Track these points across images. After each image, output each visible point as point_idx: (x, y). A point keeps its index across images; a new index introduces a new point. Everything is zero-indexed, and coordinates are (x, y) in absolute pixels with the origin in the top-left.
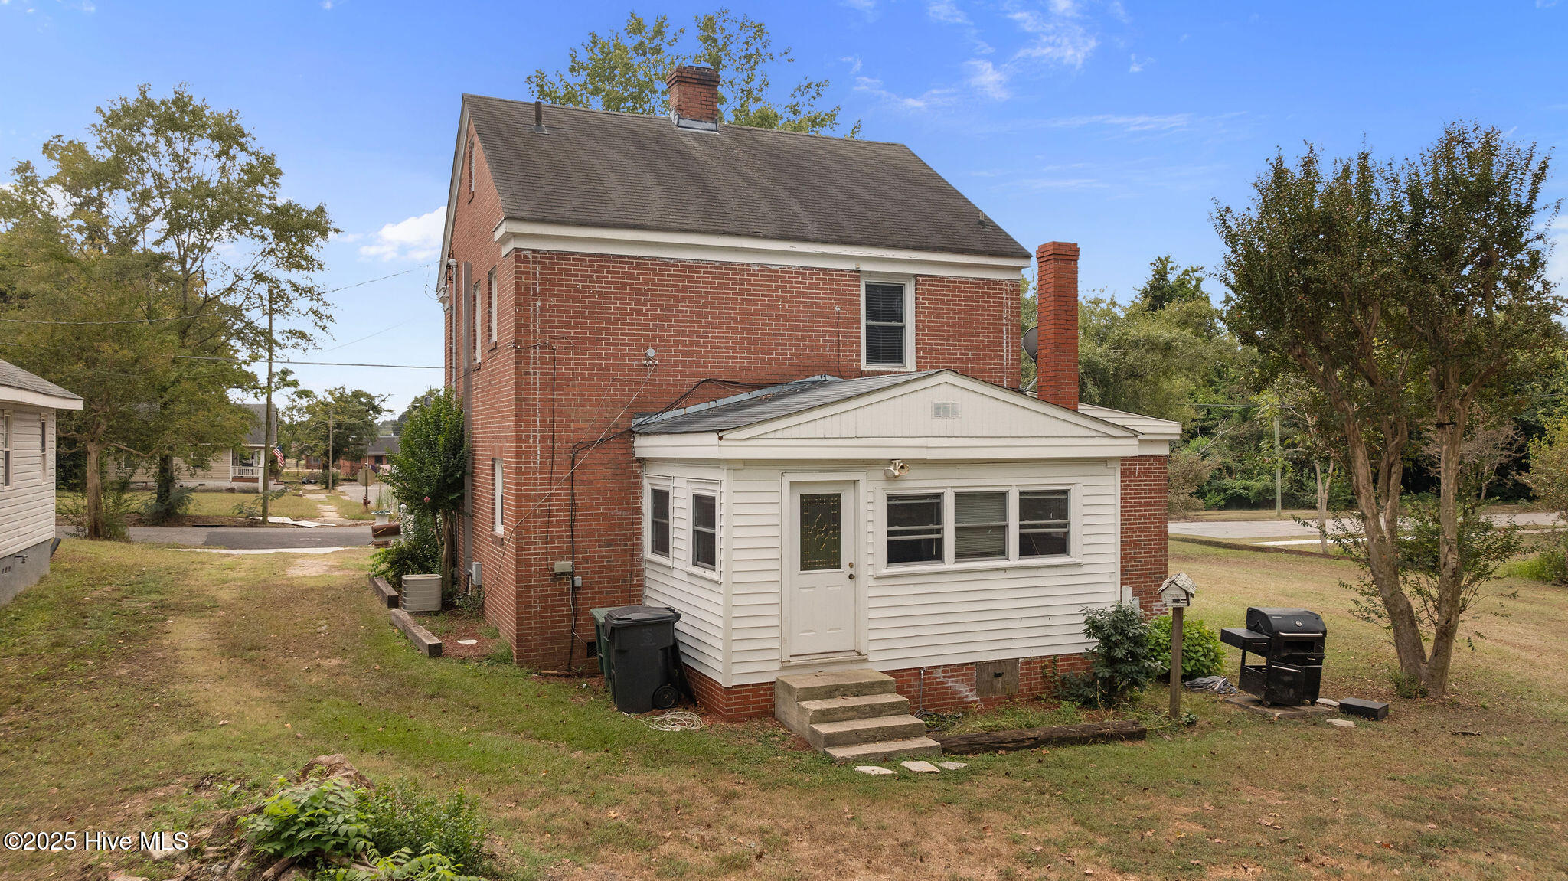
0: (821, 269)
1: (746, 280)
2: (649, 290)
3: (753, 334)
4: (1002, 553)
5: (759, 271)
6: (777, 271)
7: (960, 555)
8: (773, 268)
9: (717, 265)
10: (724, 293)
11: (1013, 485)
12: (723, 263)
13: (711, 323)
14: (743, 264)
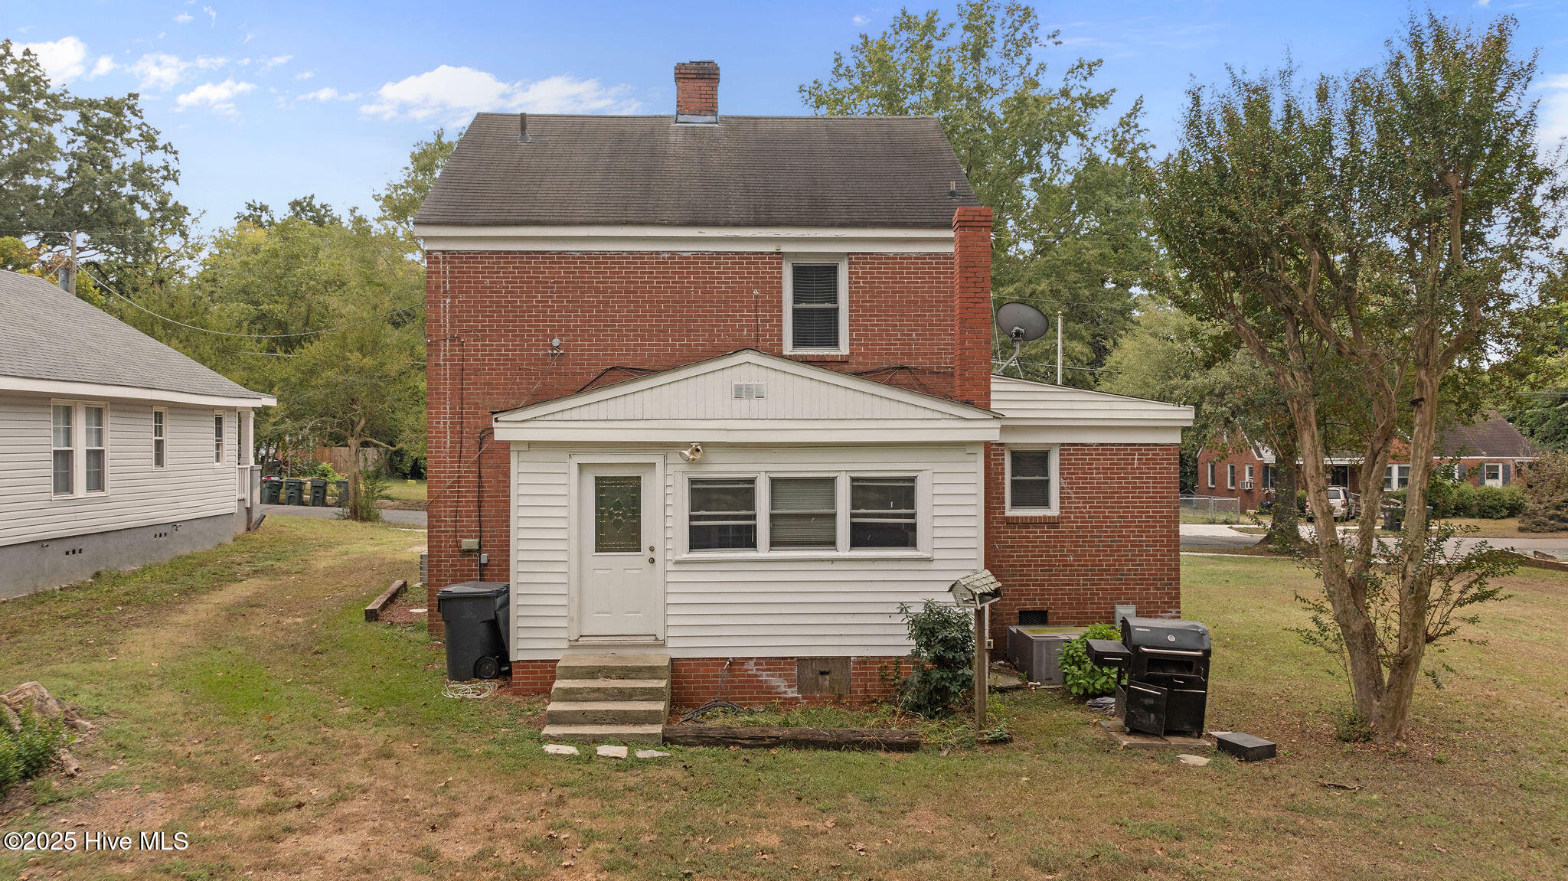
0: (737, 253)
1: (655, 268)
2: (554, 283)
3: (663, 321)
4: (832, 543)
5: (669, 258)
6: (689, 258)
7: (774, 544)
8: (685, 255)
9: (625, 255)
10: (632, 282)
11: (843, 472)
12: (631, 253)
13: (619, 312)
14: (652, 253)
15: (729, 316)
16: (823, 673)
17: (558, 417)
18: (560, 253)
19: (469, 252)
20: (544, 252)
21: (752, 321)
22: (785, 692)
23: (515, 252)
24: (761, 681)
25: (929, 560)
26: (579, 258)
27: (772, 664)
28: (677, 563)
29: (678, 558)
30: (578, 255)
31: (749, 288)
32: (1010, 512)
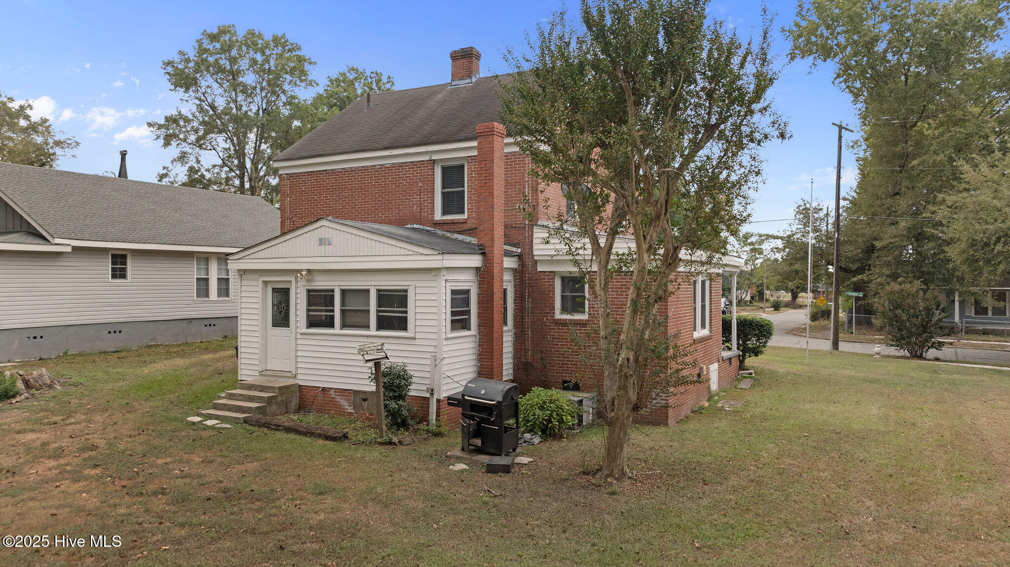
0: (411, 162)
1: (373, 174)
2: (331, 186)
3: (377, 204)
4: (367, 327)
5: (380, 168)
6: (389, 167)
7: (344, 326)
8: (387, 166)
9: (360, 168)
10: (363, 183)
11: (373, 285)
12: (363, 167)
13: (357, 200)
14: (372, 166)
15: (407, 199)
16: (365, 400)
17: (250, 257)
18: (333, 170)
19: (296, 173)
20: (326, 170)
21: (418, 201)
22: (347, 409)
23: (314, 172)
24: (337, 402)
25: (414, 339)
26: (341, 172)
27: (342, 392)
28: (301, 334)
29: (301, 332)
30: (340, 170)
31: (417, 182)
32: (558, 315)
